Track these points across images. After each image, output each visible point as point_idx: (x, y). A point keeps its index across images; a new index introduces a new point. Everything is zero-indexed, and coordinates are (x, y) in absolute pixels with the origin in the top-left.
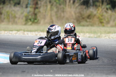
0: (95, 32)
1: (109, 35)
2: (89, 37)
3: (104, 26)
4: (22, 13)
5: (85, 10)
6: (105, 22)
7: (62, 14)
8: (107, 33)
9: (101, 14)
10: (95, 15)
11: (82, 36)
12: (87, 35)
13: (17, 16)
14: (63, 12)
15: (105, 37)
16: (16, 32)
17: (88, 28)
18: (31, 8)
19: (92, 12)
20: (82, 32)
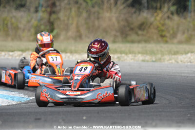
0: (152, 53)
1: (176, 56)
2: (143, 61)
3: (166, 42)
4: (29, 22)
5: (134, 16)
6: (168, 35)
7: (96, 23)
8: (172, 55)
9: (162, 22)
10: (151, 24)
11: (132, 59)
12: (140, 57)
13: (21, 26)
14: (98, 18)
15: (170, 60)
16: (20, 53)
17: (140, 45)
18: (43, 12)
19: (146, 18)
20: (130, 53)
